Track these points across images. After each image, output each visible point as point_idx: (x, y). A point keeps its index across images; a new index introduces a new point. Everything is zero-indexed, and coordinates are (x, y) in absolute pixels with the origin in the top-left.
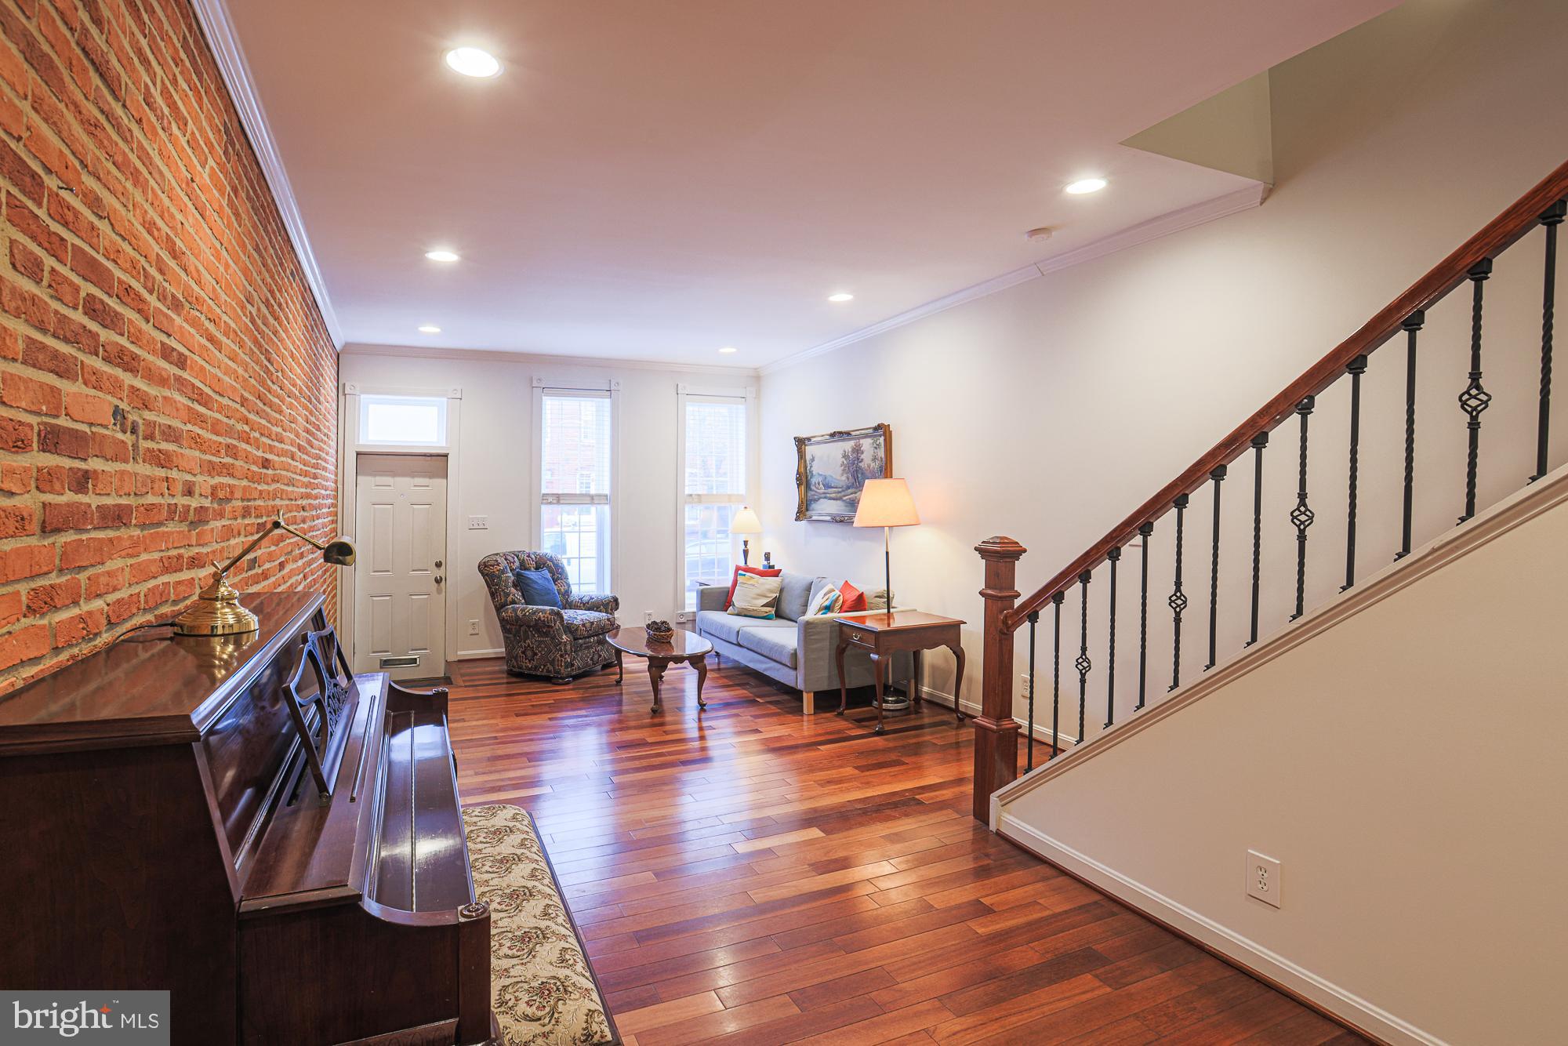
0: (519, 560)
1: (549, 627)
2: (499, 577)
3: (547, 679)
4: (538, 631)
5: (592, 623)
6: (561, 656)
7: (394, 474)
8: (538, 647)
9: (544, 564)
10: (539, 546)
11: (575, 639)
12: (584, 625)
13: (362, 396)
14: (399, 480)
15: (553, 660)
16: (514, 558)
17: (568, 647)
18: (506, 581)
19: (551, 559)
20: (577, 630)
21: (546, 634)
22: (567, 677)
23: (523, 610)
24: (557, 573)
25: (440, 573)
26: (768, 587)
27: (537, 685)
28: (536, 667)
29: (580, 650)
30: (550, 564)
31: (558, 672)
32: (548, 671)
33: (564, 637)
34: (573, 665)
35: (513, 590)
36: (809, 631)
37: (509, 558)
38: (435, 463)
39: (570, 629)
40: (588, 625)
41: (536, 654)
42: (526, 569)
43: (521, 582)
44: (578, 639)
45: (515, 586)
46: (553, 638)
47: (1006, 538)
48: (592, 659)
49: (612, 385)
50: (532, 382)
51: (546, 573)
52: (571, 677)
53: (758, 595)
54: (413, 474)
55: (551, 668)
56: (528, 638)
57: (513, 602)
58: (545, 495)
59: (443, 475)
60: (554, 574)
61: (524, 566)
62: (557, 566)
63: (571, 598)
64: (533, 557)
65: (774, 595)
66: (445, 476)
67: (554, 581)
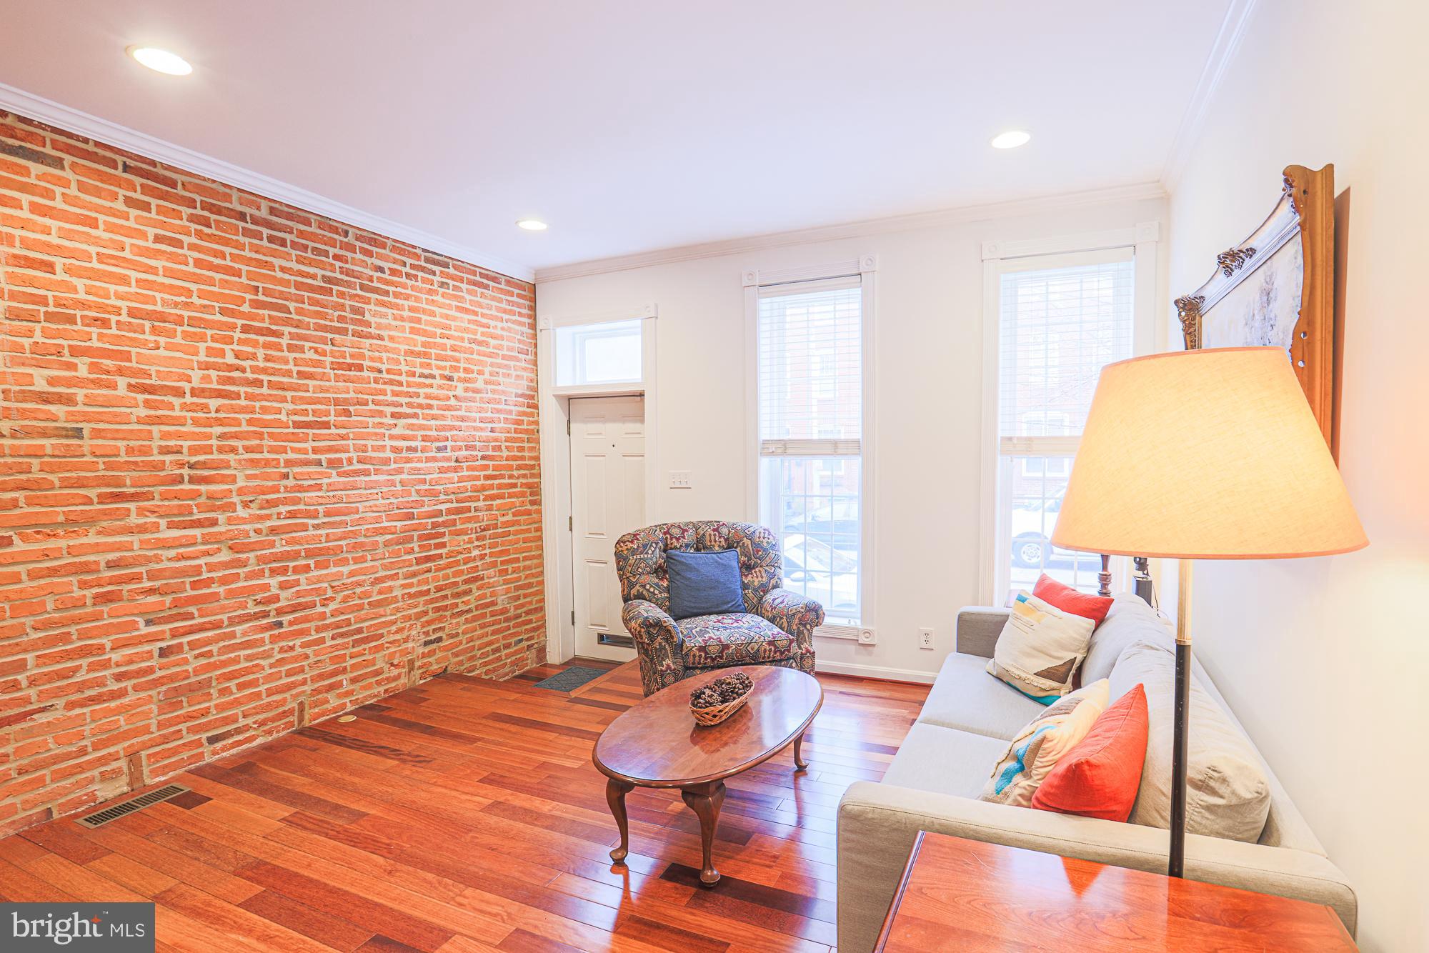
0: (697, 533)
5: (726, 647)
7: (604, 419)
9: (740, 543)
12: (702, 649)
13: (559, 331)
14: (609, 426)
16: (684, 532)
18: (636, 565)
19: (749, 537)
24: (757, 556)
26: (1058, 635)
30: (747, 542)
35: (648, 578)
37: (673, 531)
39: (679, 651)
42: (702, 549)
43: (669, 568)
45: (661, 570)
49: (863, 268)
50: (743, 278)
51: (734, 556)
53: (1034, 649)
57: (640, 596)
58: (765, 442)
59: (640, 417)
60: (750, 559)
61: (700, 546)
62: (757, 546)
63: (769, 598)
64: (724, 531)
65: (1070, 656)
66: (642, 421)
67: (747, 568)
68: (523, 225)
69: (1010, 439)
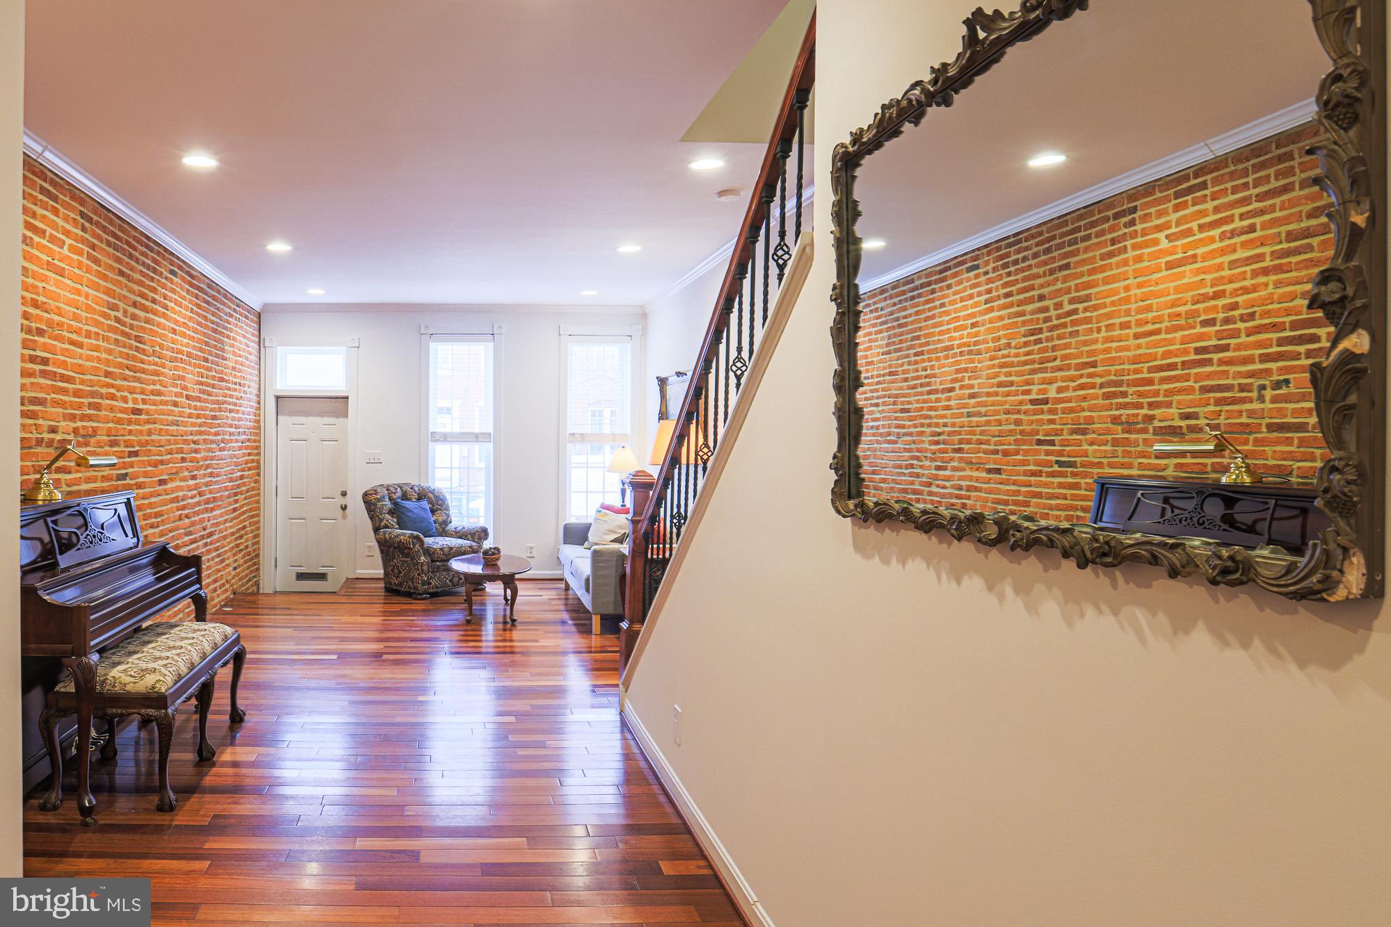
0: (402, 490)
1: (409, 548)
2: (375, 505)
3: (409, 595)
4: (402, 553)
5: (451, 548)
6: (419, 575)
7: (306, 414)
8: (402, 566)
9: (425, 496)
10: (427, 480)
11: (433, 561)
12: (441, 549)
13: (279, 349)
14: (311, 419)
15: (413, 578)
16: (396, 489)
17: (425, 568)
18: (381, 508)
19: (433, 492)
20: (433, 553)
21: (407, 555)
22: (424, 594)
23: (390, 534)
24: (437, 503)
25: (343, 501)
26: (618, 523)
27: (401, 598)
28: (401, 583)
29: (438, 571)
30: (430, 495)
31: (416, 588)
32: (410, 588)
33: (423, 558)
34: (430, 584)
35: (388, 516)
36: (597, 556)
37: (391, 488)
38: (338, 404)
39: (428, 552)
40: (446, 550)
41: (400, 572)
42: (407, 499)
43: (396, 511)
44: (436, 561)
45: (391, 512)
46: (413, 559)
47: (644, 472)
48: (451, 581)
49: (495, 328)
50: (420, 329)
51: (425, 504)
52: (429, 594)
53: (609, 531)
54: (322, 414)
55: (411, 585)
56: (394, 558)
57: (386, 527)
58: (432, 433)
59: (345, 414)
60: (433, 506)
61: (405, 496)
62: (437, 498)
63: (448, 528)
64: (416, 489)
65: (623, 532)
66: (346, 416)
67: (433, 511)
68: (309, 291)
69: (573, 434)
